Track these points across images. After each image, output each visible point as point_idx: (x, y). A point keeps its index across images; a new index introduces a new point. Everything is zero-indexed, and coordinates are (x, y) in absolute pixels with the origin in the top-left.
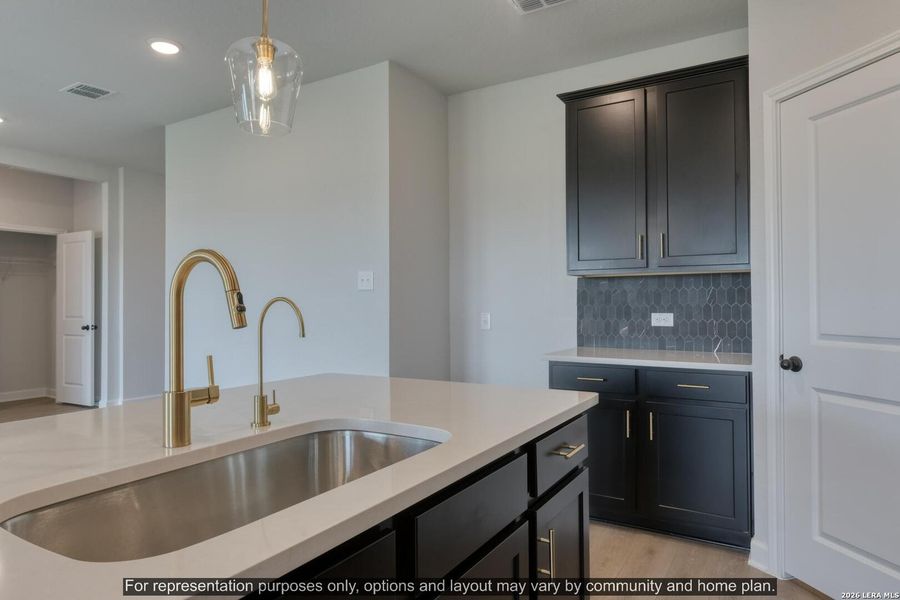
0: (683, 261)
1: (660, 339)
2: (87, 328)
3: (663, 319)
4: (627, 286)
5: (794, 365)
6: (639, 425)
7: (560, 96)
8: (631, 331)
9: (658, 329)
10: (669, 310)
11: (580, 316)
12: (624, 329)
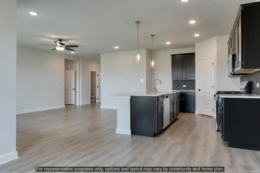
0: (187, 78)
1: (184, 88)
2: (73, 89)
3: (184, 86)
4: (180, 82)
5: (199, 90)
6: (182, 98)
7: (171, 55)
8: (180, 88)
9: (184, 87)
10: (185, 85)
11: (173, 86)
12: (179, 87)
